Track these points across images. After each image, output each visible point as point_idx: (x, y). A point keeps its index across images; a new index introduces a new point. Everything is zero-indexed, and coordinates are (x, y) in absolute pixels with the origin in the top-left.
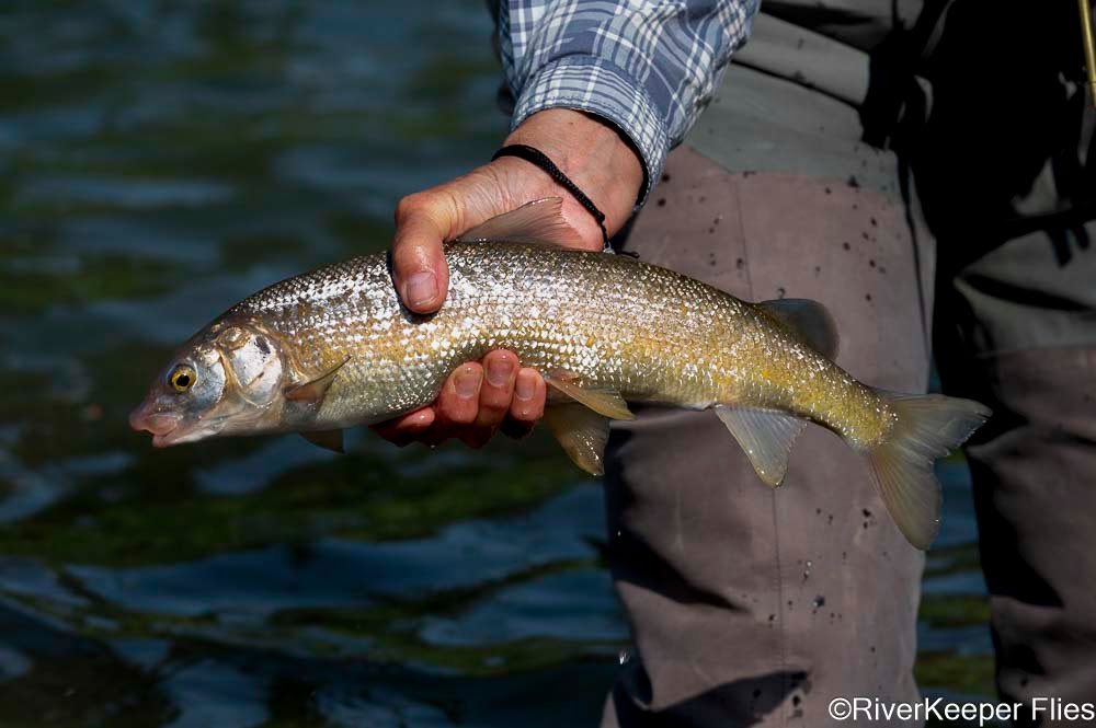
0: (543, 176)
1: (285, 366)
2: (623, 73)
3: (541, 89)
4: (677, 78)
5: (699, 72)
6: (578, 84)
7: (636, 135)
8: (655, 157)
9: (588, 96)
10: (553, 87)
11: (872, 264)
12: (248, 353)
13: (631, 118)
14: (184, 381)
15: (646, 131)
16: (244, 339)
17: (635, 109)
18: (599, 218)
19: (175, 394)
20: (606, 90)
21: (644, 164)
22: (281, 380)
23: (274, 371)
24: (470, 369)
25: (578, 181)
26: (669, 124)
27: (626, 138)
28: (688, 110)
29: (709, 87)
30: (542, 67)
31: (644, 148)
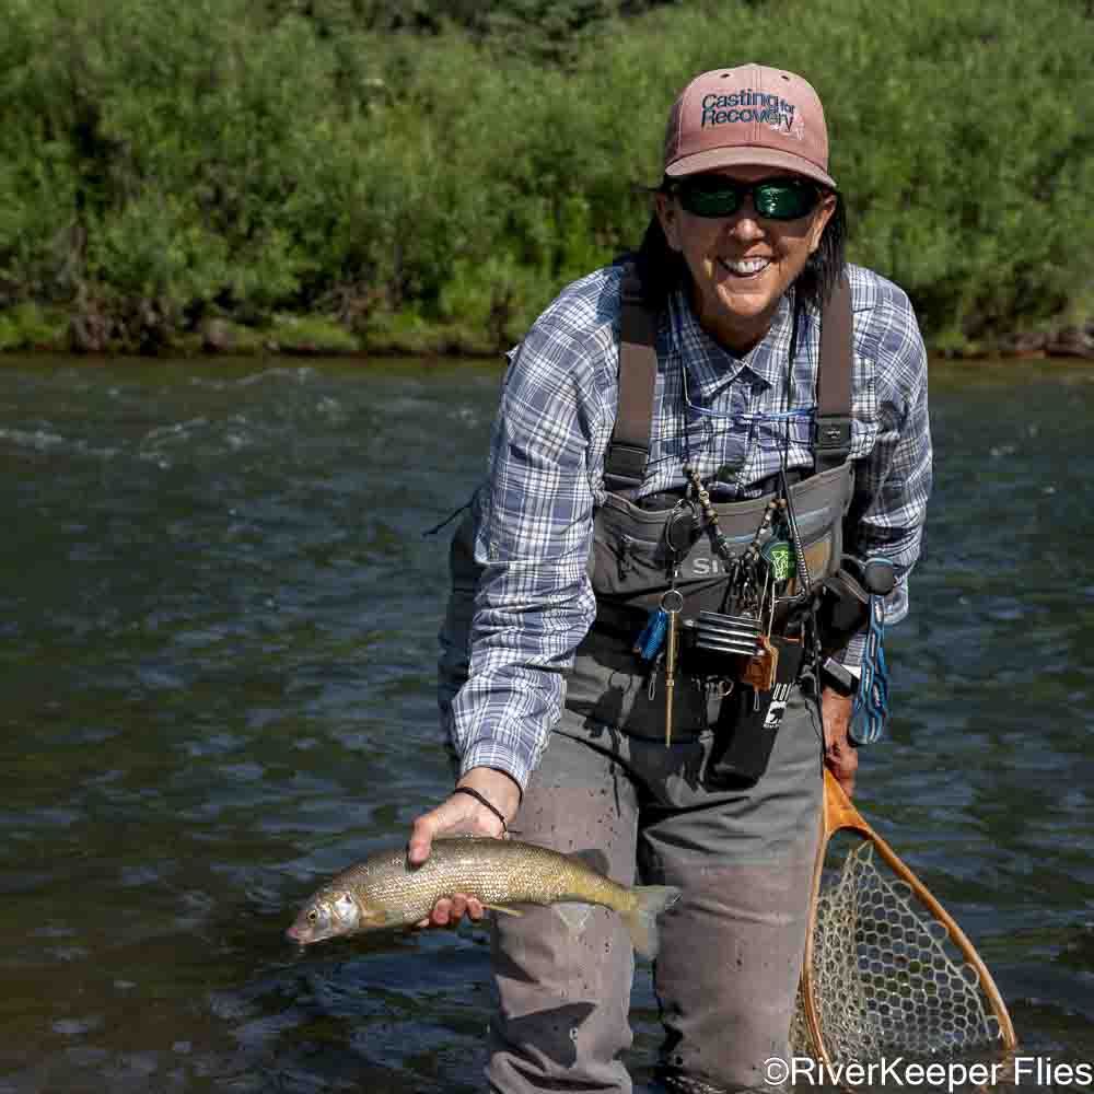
0: (477, 801)
1: (360, 909)
2: (507, 746)
3: (472, 758)
4: (531, 744)
5: (541, 739)
6: (488, 754)
7: (515, 775)
8: (524, 784)
9: (492, 760)
10: (476, 757)
11: (612, 829)
12: (341, 903)
13: (512, 767)
14: (313, 916)
15: (520, 773)
16: (340, 897)
17: (514, 763)
18: (502, 819)
19: (309, 922)
20: (500, 755)
21: (520, 788)
22: (357, 915)
23: (354, 911)
24: (443, 901)
25: (492, 801)
26: (529, 766)
27: (511, 777)
28: (538, 757)
29: (546, 745)
30: (471, 747)
31: (519, 780)
